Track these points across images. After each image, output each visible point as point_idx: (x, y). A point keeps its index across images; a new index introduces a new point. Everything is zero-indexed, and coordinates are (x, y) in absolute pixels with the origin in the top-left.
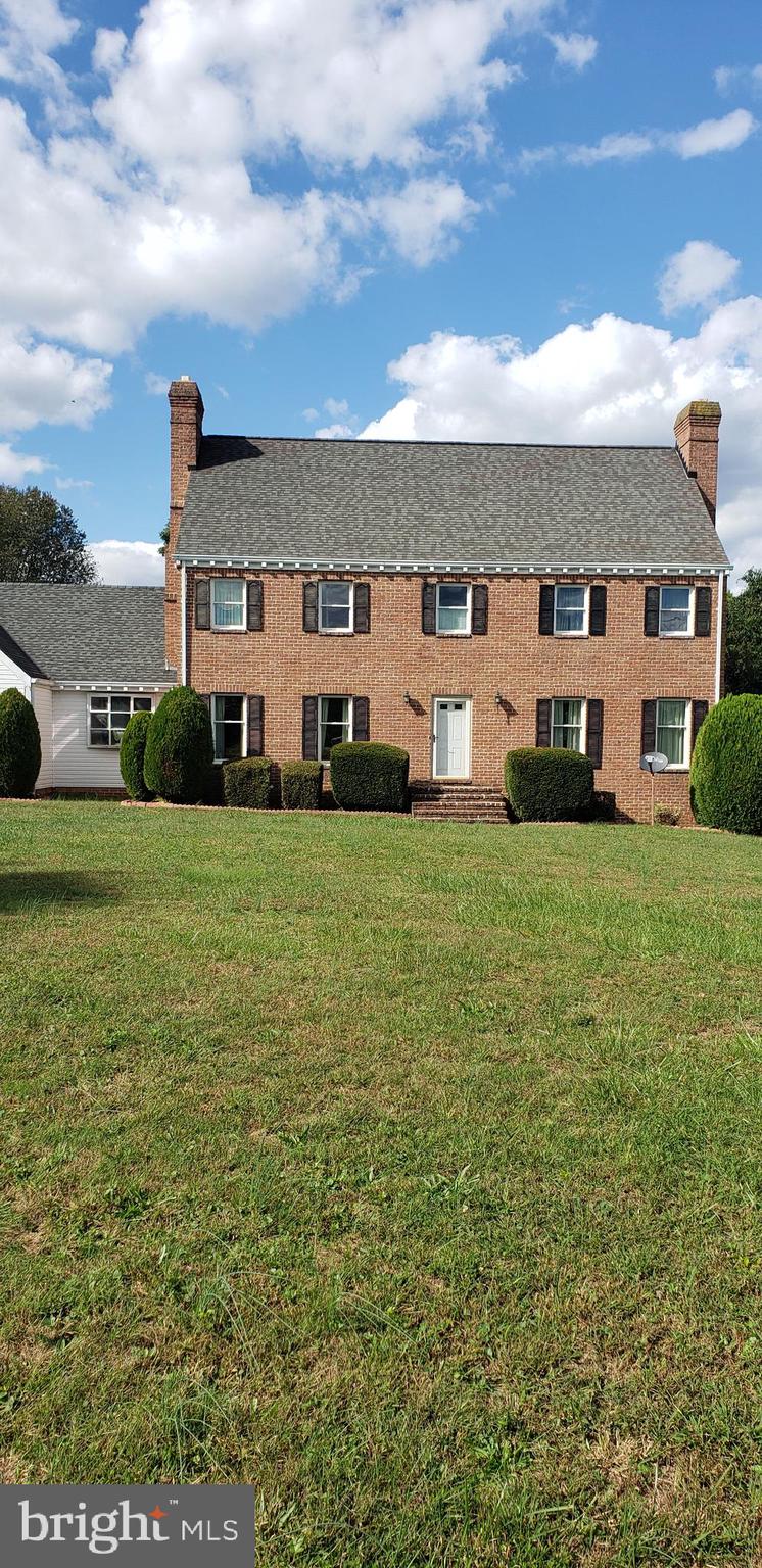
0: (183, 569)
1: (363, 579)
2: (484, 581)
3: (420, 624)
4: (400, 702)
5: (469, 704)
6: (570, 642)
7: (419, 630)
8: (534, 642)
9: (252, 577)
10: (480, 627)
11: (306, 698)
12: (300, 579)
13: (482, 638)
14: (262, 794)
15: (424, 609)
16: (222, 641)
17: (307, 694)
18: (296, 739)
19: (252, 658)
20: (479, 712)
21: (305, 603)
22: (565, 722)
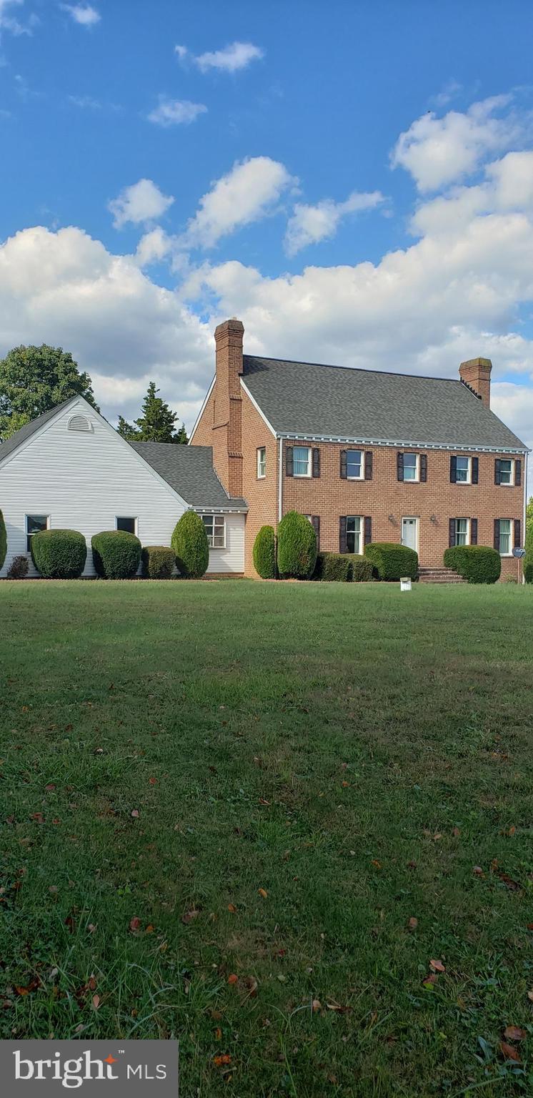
0: (281, 440)
1: (369, 450)
2: (425, 453)
3: (396, 475)
4: (385, 520)
5: (418, 521)
6: (463, 487)
7: (395, 479)
8: (449, 487)
9: (315, 446)
10: (423, 478)
11: (341, 517)
12: (339, 448)
13: (424, 484)
14: (345, 573)
15: (399, 467)
16: (300, 484)
17: (341, 515)
18: (336, 541)
19: (314, 494)
20: (422, 526)
21: (341, 462)
22: (458, 531)
